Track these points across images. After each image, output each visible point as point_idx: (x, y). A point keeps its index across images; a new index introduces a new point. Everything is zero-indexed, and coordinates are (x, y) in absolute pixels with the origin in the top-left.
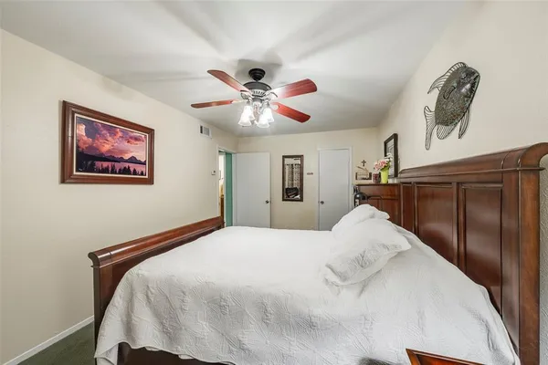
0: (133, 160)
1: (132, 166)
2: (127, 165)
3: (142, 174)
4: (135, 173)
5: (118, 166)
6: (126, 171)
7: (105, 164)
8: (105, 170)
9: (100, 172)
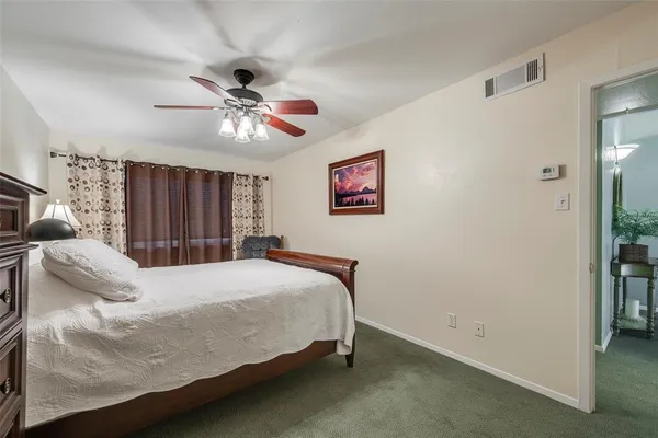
0: (367, 191)
1: (365, 197)
2: (361, 196)
3: (373, 203)
4: (367, 203)
5: (356, 198)
6: (360, 202)
7: (348, 199)
8: (348, 204)
9: (346, 205)
